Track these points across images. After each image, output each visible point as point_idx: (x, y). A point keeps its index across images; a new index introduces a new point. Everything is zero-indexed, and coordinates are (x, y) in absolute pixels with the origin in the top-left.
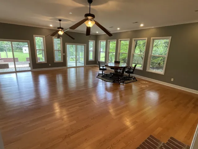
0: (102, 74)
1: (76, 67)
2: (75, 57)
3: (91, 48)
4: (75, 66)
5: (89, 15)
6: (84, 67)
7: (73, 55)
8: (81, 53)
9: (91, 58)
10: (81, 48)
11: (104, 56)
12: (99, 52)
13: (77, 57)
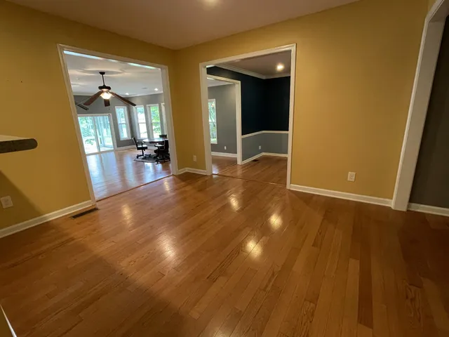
0: (143, 155)
1: (100, 153)
2: (94, 137)
3: (122, 119)
4: (96, 151)
5: (104, 87)
6: (115, 151)
7: (89, 135)
8: (105, 130)
9: (125, 135)
10: (103, 120)
11: (146, 130)
12: (136, 124)
13: (99, 137)
